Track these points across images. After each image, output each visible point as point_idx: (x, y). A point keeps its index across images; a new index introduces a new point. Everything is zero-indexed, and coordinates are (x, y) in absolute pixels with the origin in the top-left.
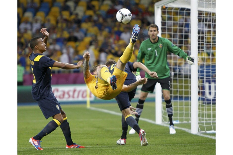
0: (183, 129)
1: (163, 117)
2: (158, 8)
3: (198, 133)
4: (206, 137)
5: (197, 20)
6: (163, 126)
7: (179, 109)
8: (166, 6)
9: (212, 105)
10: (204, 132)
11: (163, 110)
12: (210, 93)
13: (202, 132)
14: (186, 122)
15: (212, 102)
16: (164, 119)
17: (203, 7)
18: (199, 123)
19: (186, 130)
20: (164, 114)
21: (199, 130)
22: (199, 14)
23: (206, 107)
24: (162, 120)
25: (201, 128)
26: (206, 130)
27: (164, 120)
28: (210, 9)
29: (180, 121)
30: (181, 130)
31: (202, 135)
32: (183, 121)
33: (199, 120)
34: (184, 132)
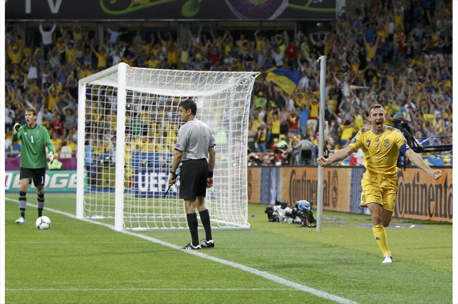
0: (106, 225)
1: (84, 210)
2: (83, 85)
3: (123, 230)
4: (130, 235)
5: (125, 100)
6: (84, 222)
7: (103, 202)
8: (92, 83)
9: (154, 198)
10: (129, 228)
11: (85, 203)
12: (143, 185)
13: (127, 228)
14: (111, 217)
15: (154, 195)
16: (86, 213)
17: (132, 86)
18: (124, 219)
19: (110, 226)
20: (85, 208)
21: (124, 226)
22: (128, 93)
23: (141, 201)
24: (84, 215)
25: (127, 224)
26: (132, 227)
27: (85, 215)
28: (140, 88)
29: (104, 216)
30: (104, 226)
31: (126, 232)
32: (108, 216)
33: (125, 215)
34: (107, 228)
